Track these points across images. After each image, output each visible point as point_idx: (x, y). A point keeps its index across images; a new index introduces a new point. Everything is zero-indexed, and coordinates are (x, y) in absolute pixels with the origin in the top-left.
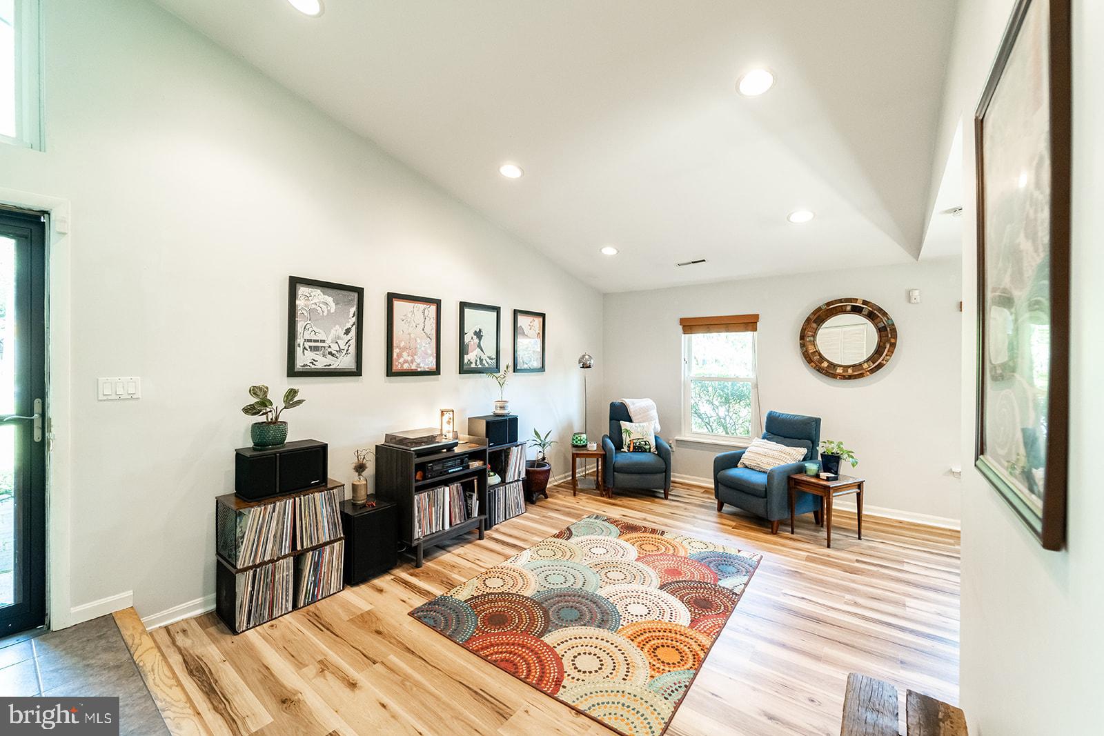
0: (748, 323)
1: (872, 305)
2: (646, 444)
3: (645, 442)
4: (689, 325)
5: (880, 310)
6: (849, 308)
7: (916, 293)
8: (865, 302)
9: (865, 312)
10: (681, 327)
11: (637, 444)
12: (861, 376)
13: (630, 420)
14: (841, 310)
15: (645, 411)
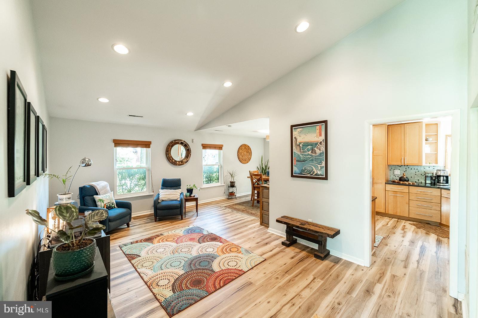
0: (147, 145)
1: (186, 143)
2: (113, 204)
3: (112, 203)
4: (118, 143)
5: (188, 144)
6: (180, 143)
7: (194, 140)
8: (184, 141)
9: (184, 144)
10: (114, 143)
11: (108, 205)
12: (183, 164)
13: (97, 194)
14: (178, 143)
15: (104, 187)
